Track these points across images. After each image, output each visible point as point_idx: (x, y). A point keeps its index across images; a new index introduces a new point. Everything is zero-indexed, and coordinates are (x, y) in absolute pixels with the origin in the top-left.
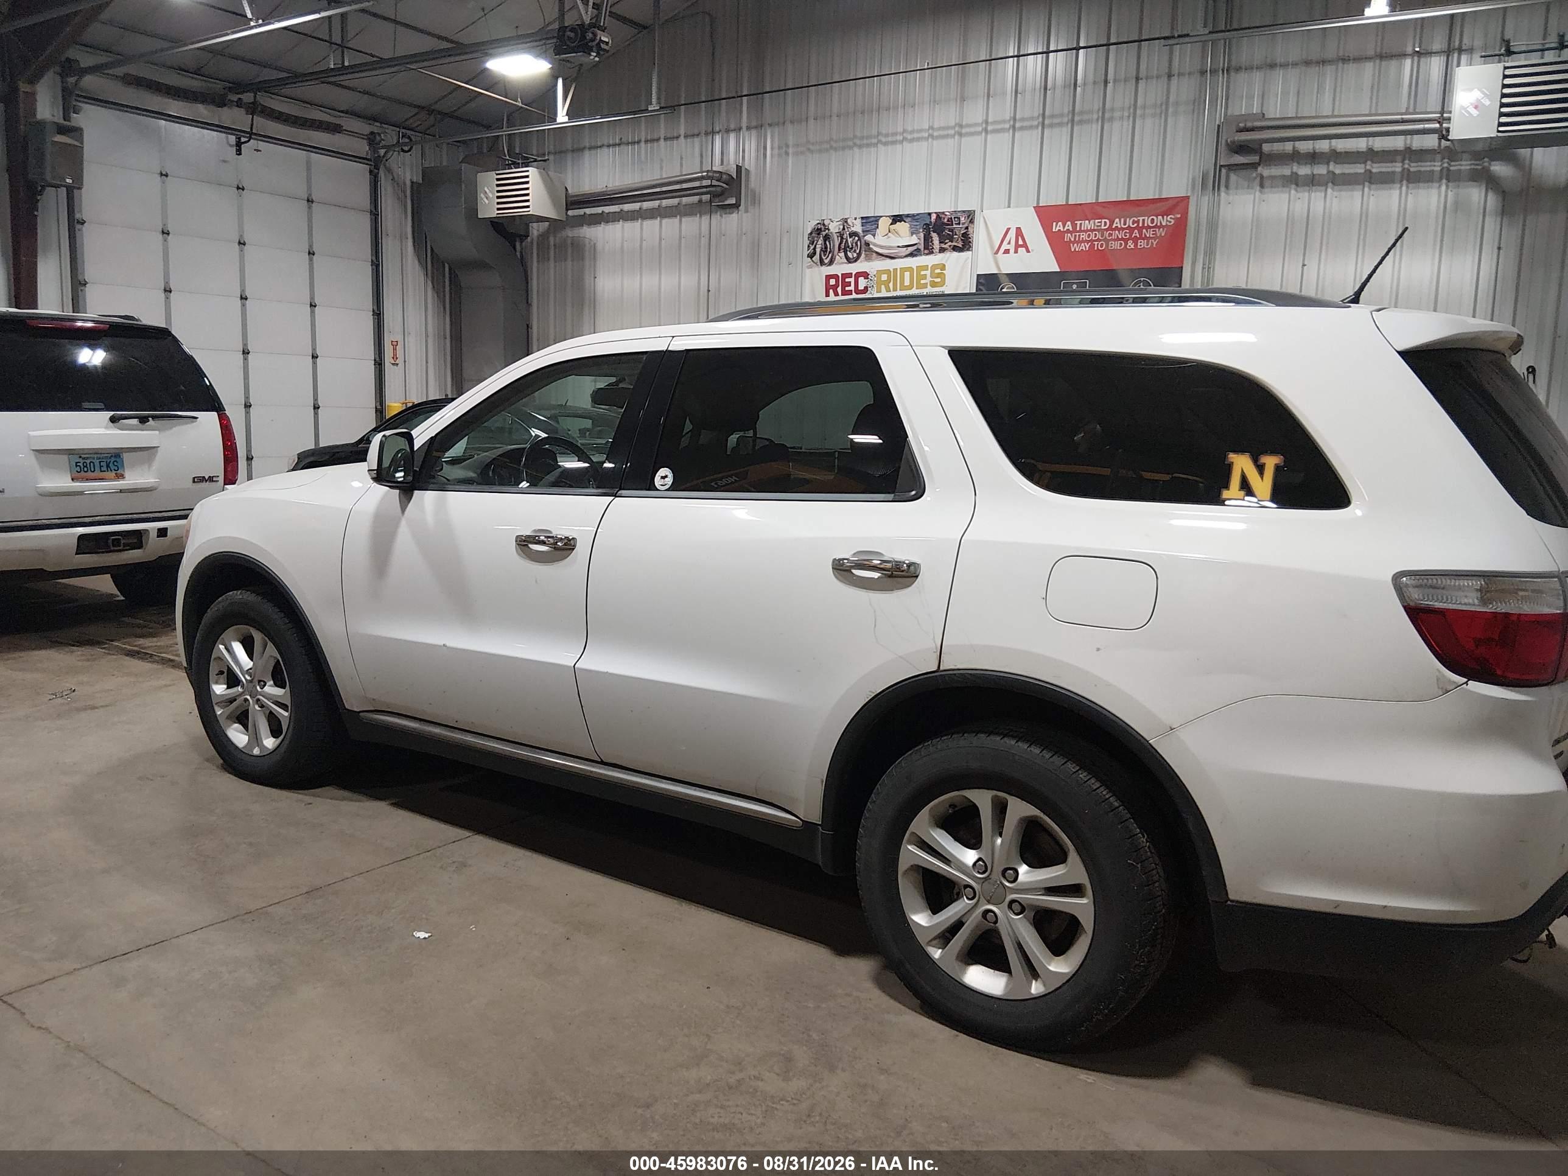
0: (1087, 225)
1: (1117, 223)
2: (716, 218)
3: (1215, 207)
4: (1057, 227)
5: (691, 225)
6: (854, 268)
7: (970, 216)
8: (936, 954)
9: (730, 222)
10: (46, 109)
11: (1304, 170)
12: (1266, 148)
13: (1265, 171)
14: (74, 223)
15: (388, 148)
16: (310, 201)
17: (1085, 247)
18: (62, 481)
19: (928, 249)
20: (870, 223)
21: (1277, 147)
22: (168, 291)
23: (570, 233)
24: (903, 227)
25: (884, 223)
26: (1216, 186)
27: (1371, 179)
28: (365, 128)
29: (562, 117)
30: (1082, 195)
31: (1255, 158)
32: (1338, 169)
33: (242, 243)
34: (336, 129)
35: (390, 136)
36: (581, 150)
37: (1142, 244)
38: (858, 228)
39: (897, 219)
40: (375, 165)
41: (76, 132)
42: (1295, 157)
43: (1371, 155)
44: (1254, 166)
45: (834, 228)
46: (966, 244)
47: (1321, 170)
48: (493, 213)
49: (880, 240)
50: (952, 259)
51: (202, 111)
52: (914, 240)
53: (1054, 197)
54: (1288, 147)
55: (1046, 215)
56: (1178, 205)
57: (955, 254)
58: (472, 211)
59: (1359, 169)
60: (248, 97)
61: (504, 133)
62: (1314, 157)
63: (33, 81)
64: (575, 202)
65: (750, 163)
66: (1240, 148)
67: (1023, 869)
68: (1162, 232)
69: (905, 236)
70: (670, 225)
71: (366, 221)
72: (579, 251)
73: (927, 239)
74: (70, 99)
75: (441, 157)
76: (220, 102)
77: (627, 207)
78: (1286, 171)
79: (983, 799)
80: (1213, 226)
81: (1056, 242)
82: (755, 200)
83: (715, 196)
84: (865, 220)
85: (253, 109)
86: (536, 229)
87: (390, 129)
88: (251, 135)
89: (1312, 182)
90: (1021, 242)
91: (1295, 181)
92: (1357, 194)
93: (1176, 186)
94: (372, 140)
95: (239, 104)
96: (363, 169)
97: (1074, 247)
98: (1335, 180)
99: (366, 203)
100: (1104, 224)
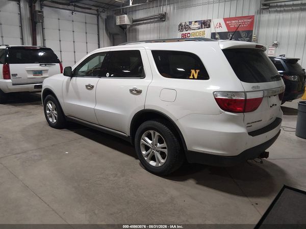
0: (234, 22)
1: (240, 21)
2: (161, 23)
3: (260, 17)
4: (228, 22)
5: (156, 25)
6: (187, 32)
7: (210, 20)
8: (146, 159)
9: (164, 23)
10: (37, 8)
11: (279, 9)
12: (271, 4)
13: (270, 10)
14: (43, 29)
15: (101, 12)
16: (86, 23)
17: (233, 26)
18: (32, 76)
19: (202, 28)
20: (190, 23)
21: (273, 4)
22: (60, 41)
23: (134, 27)
24: (197, 23)
25: (193, 23)
26: (260, 13)
27: (293, 10)
28: (96, 8)
29: (131, 4)
30: (233, 15)
31: (268, 7)
32: (286, 9)
33: (73, 32)
34: (90, 9)
35: (101, 10)
36: (136, 11)
37: (245, 25)
38: (188, 24)
39: (196, 22)
40: (98, 15)
41: (42, 12)
42: (277, 6)
43: (294, 5)
44: (268, 9)
45: (183, 24)
46: (209, 26)
47: (282, 9)
48: (119, 24)
49: (192, 26)
50: (207, 30)
51: (66, 7)
52: (199, 26)
53: (227, 16)
54: (275, 4)
55: (225, 20)
56: (252, 17)
57: (207, 29)
58: (115, 23)
59: (291, 8)
60: (74, 4)
61: (121, 8)
62: (281, 6)
63: (35, 3)
64: (134, 21)
65: (168, 12)
66: (265, 5)
67: (158, 144)
68: (249, 23)
69: (197, 25)
70: (152, 25)
71: (96, 26)
72: (136, 31)
73: (202, 26)
74: (42, 6)
75: (110, 13)
76: (69, 5)
77: (145, 22)
78: (275, 9)
79: (152, 132)
80: (259, 21)
81: (227, 25)
82: (168, 19)
83: (161, 19)
84: (190, 22)
85: (75, 6)
86: (128, 27)
87: (101, 8)
88: (74, 11)
89: (280, 11)
90: (220, 26)
91: (277, 11)
92: (290, 14)
93: (252, 13)
94: (97, 10)
95: (72, 5)
96: (95, 16)
97: (231, 26)
98: (285, 11)
99: (96, 23)
100: (237, 21)
